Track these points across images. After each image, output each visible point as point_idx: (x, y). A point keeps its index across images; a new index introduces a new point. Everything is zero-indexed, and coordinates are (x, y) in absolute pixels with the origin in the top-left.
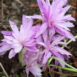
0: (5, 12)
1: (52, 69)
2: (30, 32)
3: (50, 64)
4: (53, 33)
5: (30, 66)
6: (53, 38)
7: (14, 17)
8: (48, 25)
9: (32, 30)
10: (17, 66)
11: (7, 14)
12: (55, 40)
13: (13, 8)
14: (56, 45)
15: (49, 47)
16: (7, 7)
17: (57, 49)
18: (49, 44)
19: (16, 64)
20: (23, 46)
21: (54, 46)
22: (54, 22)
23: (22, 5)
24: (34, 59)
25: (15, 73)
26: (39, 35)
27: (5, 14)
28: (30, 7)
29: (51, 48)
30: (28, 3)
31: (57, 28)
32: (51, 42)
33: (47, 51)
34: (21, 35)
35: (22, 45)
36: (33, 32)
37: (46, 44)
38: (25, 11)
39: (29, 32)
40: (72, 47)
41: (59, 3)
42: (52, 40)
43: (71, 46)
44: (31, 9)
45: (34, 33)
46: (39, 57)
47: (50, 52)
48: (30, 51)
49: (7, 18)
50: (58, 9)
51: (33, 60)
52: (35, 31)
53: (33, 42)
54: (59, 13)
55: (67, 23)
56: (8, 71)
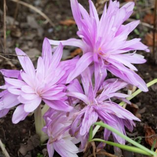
0: (13, 34)
1: (98, 149)
2: (56, 71)
3: (94, 138)
4: (102, 75)
5: (56, 141)
6: (104, 85)
7: (30, 44)
8: (92, 58)
9: (61, 67)
10: (30, 140)
11: (17, 38)
12: (106, 90)
13: (29, 27)
14: (108, 100)
15: (93, 102)
16: (17, 23)
17: (109, 107)
18: (95, 96)
19: (30, 137)
20: (42, 98)
21: (104, 101)
22: (103, 52)
23: (48, 20)
24: (62, 126)
25: (27, 153)
26: (75, 79)
27: (14, 37)
28: (62, 25)
29: (98, 106)
30: (59, 16)
31: (111, 64)
32: (99, 94)
33: (89, 110)
34: (38, 78)
35: (40, 96)
36: (61, 72)
37: (87, 96)
38: (53, 33)
39: (54, 71)
40: (144, 104)
41: (115, 15)
42: (101, 88)
43: (142, 104)
44: (65, 28)
45: (63, 73)
46: (73, 121)
47: (94, 112)
48: (56, 110)
49: (17, 45)
50: (112, 27)
51: (61, 129)
52: (67, 71)
53: (61, 90)
54: (114, 34)
55: (131, 55)
56: (14, 150)
